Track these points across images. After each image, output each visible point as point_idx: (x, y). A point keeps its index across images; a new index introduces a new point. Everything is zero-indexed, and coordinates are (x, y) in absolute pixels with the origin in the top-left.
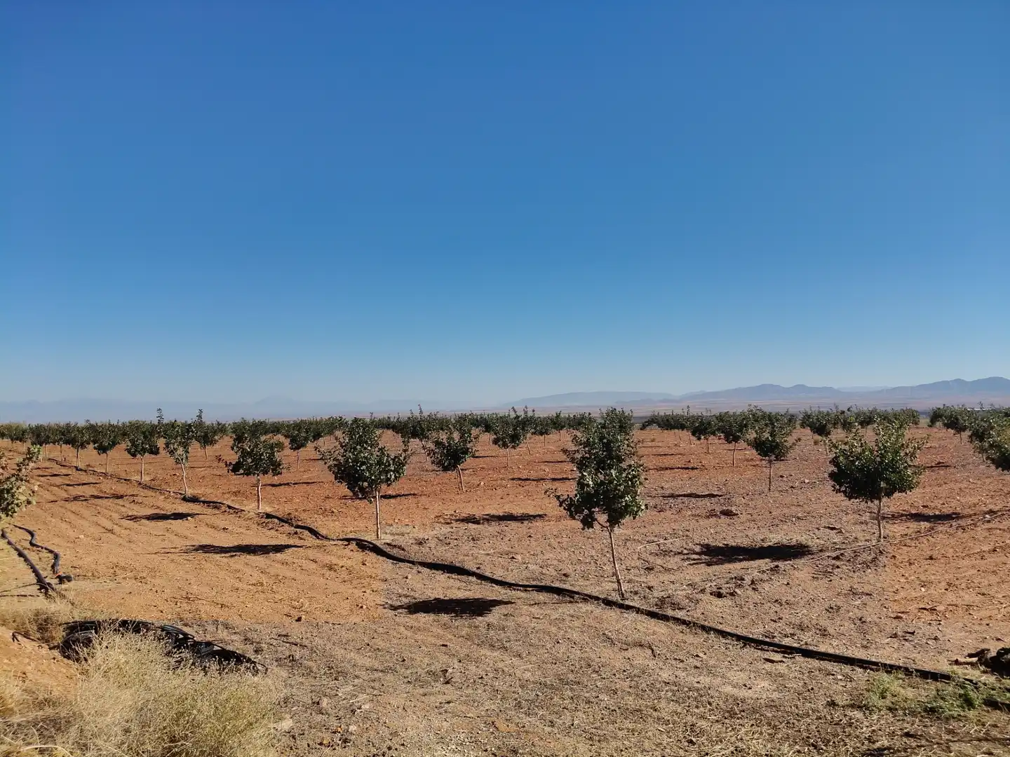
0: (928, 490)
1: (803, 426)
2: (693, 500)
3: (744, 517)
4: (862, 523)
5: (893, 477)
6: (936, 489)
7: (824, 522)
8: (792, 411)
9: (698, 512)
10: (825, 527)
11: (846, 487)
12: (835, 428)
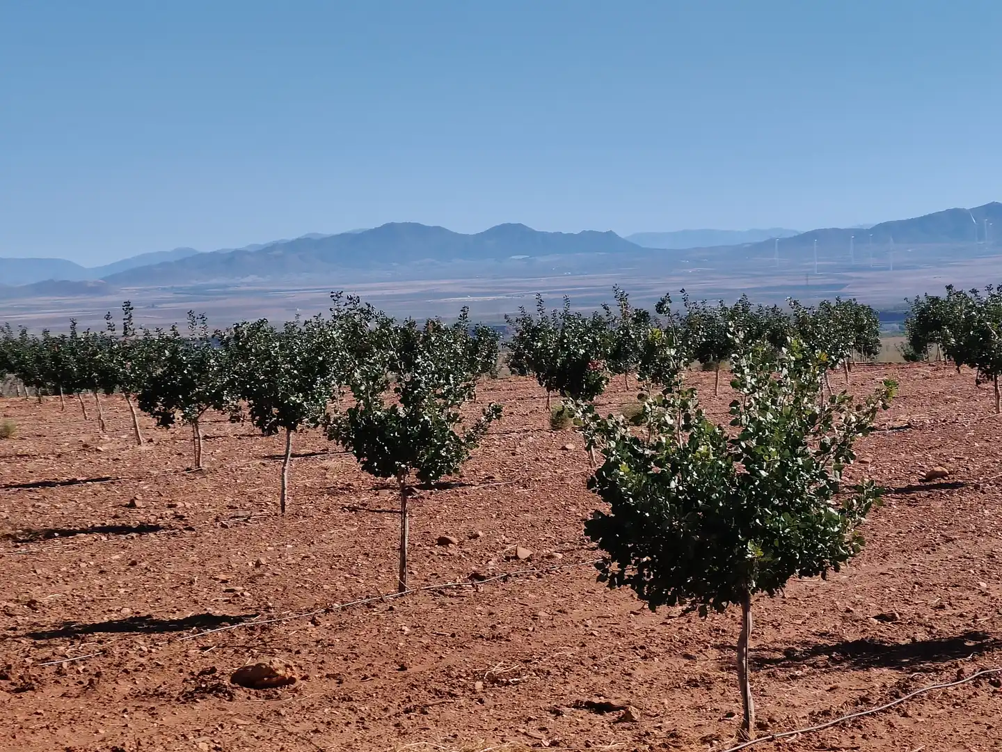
0: (895, 563)
1: (518, 366)
2: (141, 641)
3: (314, 690)
4: (693, 683)
5: (784, 525)
6: (918, 559)
7: (576, 689)
8: (477, 317)
9: (156, 681)
10: (577, 705)
11: (641, 566)
12: (617, 370)
